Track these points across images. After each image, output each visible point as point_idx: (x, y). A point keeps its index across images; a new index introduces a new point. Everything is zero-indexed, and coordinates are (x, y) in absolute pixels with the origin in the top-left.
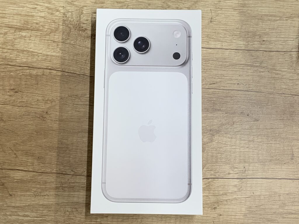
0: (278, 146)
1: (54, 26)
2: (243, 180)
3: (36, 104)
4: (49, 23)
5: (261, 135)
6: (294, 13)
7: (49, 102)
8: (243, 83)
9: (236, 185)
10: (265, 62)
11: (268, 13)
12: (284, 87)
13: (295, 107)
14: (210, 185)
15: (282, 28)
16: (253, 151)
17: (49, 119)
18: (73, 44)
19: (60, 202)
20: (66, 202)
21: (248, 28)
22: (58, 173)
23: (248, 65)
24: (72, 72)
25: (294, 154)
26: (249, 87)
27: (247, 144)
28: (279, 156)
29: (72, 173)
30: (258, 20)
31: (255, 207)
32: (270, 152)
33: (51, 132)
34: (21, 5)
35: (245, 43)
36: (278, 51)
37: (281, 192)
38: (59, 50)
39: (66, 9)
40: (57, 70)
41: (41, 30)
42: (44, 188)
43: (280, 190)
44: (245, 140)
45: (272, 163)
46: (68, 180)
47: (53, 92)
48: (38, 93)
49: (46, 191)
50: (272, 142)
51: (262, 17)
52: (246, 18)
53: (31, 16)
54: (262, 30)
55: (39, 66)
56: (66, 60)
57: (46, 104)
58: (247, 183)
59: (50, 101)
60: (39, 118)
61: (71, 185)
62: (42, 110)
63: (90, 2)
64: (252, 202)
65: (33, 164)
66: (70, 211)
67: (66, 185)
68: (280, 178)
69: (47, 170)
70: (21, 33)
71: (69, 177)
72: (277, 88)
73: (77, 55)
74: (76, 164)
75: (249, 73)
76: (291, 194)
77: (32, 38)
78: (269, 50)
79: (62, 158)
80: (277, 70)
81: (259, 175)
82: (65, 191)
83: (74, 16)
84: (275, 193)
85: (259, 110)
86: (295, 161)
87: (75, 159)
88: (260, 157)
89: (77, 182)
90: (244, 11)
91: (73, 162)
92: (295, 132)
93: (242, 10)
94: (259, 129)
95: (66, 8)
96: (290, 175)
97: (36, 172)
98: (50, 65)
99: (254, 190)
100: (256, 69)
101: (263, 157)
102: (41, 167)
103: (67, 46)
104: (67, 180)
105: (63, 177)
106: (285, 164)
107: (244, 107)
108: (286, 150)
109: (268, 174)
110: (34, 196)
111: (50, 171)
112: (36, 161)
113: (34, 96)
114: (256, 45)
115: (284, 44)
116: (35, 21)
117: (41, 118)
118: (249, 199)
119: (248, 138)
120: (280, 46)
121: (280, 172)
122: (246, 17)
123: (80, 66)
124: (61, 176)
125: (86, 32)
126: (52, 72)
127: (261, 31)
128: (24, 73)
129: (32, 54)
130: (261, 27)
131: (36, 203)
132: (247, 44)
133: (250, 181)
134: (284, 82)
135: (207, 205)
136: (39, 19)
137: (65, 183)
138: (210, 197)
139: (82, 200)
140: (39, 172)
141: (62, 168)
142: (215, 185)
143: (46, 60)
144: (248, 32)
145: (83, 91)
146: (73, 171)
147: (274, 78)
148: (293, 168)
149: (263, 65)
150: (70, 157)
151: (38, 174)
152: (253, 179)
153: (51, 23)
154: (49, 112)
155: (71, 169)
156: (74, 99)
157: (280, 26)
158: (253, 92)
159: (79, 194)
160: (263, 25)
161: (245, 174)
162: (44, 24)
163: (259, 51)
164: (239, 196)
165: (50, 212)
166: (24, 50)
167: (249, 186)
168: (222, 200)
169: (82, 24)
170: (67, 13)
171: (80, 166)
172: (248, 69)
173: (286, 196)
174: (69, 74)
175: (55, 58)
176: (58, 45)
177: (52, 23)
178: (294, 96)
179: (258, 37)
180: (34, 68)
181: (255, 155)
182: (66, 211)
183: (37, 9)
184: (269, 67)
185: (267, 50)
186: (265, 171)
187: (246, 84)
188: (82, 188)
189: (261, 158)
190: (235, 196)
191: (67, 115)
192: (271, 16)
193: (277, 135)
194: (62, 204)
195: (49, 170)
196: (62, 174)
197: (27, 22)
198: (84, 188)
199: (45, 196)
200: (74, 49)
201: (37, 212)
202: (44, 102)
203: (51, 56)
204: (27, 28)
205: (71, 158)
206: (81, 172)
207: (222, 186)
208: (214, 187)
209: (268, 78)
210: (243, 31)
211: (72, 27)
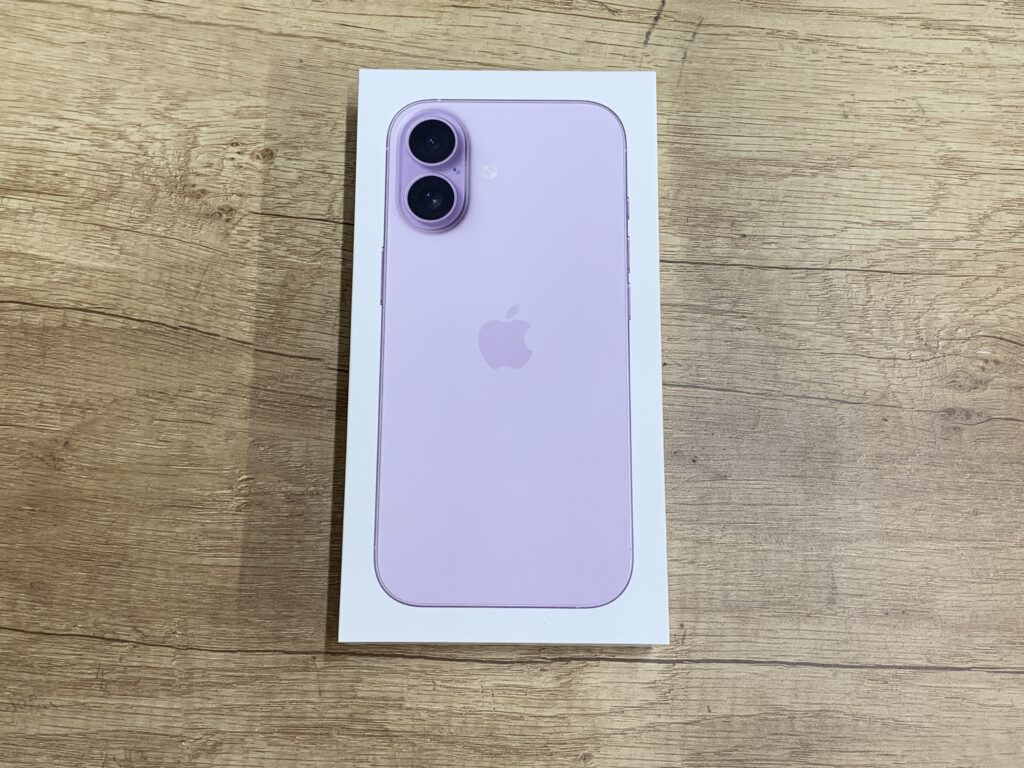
0: (787, 560)
1: (106, 180)
2: (678, 666)
3: (36, 418)
4: (92, 173)
5: (734, 523)
6: (838, 153)
7: (75, 411)
8: (680, 362)
9: (654, 683)
10: (748, 301)
11: (757, 155)
12: (806, 375)
13: (839, 439)
14: (574, 681)
15: (800, 200)
16: (710, 572)
17: (71, 465)
18: (163, 234)
19: (93, 730)
20: (111, 728)
21: (697, 198)
22: (91, 634)
23: (696, 309)
24: (153, 319)
25: (838, 585)
26: (698, 375)
27: (692, 550)
28: (790, 592)
29: (134, 637)
30: (727, 175)
31: (715, 753)
32: (763, 578)
33: (76, 505)
34: (12, 117)
35: (685, 241)
36: (787, 268)
37: (797, 707)
38: (116, 253)
39: (147, 132)
40: (107, 312)
41: (66, 194)
42: (44, 684)
43: (793, 701)
44: (684, 539)
45: (770, 614)
46: (121, 659)
47: (89, 380)
48: (44, 382)
49: (50, 692)
50: (768, 547)
51: (738, 165)
52: (690, 168)
53: (40, 151)
54: (740, 205)
55: (53, 300)
56: (137, 282)
57: (66, 417)
58: (689, 676)
59: (79, 408)
60: (42, 460)
61: (130, 674)
62: (53, 436)
63: (221, 113)
64: (703, 740)
65: (12, 603)
66: (121, 760)
67: (113, 676)
68: (791, 660)
69: (58, 626)
70: (5, 200)
71: (123, 649)
72: (782, 380)
73: (172, 267)
74: (147, 609)
75: (700, 333)
76: (829, 714)
77: (38, 217)
78: (760, 263)
79: (104, 589)
80: (785, 325)
81: (729, 650)
82: (108, 694)
83: (168, 152)
84: (779, 710)
85: (729, 445)
86: (840, 607)
87: (147, 592)
88: (732, 594)
89: (149, 665)
90: (686, 146)
91: (140, 601)
92: (842, 515)
93: (678, 145)
94: (728, 504)
95: (147, 129)
96: (825, 652)
97: (22, 631)
98: (86, 297)
99: (709, 698)
100: (720, 319)
101: (742, 593)
102: (39, 614)
103: (144, 239)
104: (118, 660)
105: (106, 650)
106: (808, 616)
107: (682, 434)
108: (811, 572)
109: (757, 649)
110: (12, 708)
111: (65, 630)
112: (22, 596)
113: (30, 391)
114: (721, 248)
115: (806, 246)
116: (51, 168)
117: (48, 459)
118: (695, 728)
119: (694, 534)
120: (797, 253)
121: (794, 641)
122: (690, 165)
123: (180, 301)
124: (98, 647)
125: (203, 199)
126: (89, 318)
127: (734, 207)
128: (7, 320)
129: (35, 263)
130: (735, 196)
131: (17, 729)
132: (692, 243)
133: (698, 672)
134: (805, 362)
135: (562, 747)
136: (62, 161)
137: (112, 668)
138: (572, 719)
139: (163, 724)
140: (31, 629)
141: (106, 619)
142: (589, 681)
143: (76, 284)
144: (697, 209)
145: (186, 380)
146: (138, 631)
147: (774, 347)
148: (834, 629)
149: (741, 308)
150: (130, 586)
151: (28, 636)
152: (710, 665)
153: (97, 173)
154: (72, 443)
155: (133, 624)
156: (155, 404)
157: (795, 194)
158: (709, 389)
159: (153, 705)
160: (744, 191)
161: (684, 648)
162: (77, 175)
163: (729, 267)
164: (663, 720)
165: (56, 761)
166: (11, 253)
167: (695, 685)
168: (609, 732)
169: (191, 177)
170: (147, 144)
171: (161, 614)
172: (695, 320)
173: (814, 720)
174: (144, 326)
175: (104, 277)
176: (114, 239)
177: (101, 173)
178: (836, 405)
179: (727, 225)
180: (35, 306)
181: (714, 587)
182: (110, 759)
183: (60, 130)
184: (760, 315)
185: (754, 263)
186: (745, 638)
187: (690, 366)
188: (165, 685)
189: (733, 596)
190: (651, 719)
191: (127, 451)
192: (766, 162)
193: (785, 523)
194: (98, 737)
195: (61, 627)
196: (103, 638)
197: (25, 170)
198: (169, 685)
199: (45, 707)
200: (163, 251)
201: (17, 759)
202: (59, 411)
203: (91, 270)
204: (25, 186)
205: (133, 590)
206: (163, 635)
207: (608, 685)
208: (584, 688)
209: (758, 347)
210: (681, 204)
211: (161, 184)
